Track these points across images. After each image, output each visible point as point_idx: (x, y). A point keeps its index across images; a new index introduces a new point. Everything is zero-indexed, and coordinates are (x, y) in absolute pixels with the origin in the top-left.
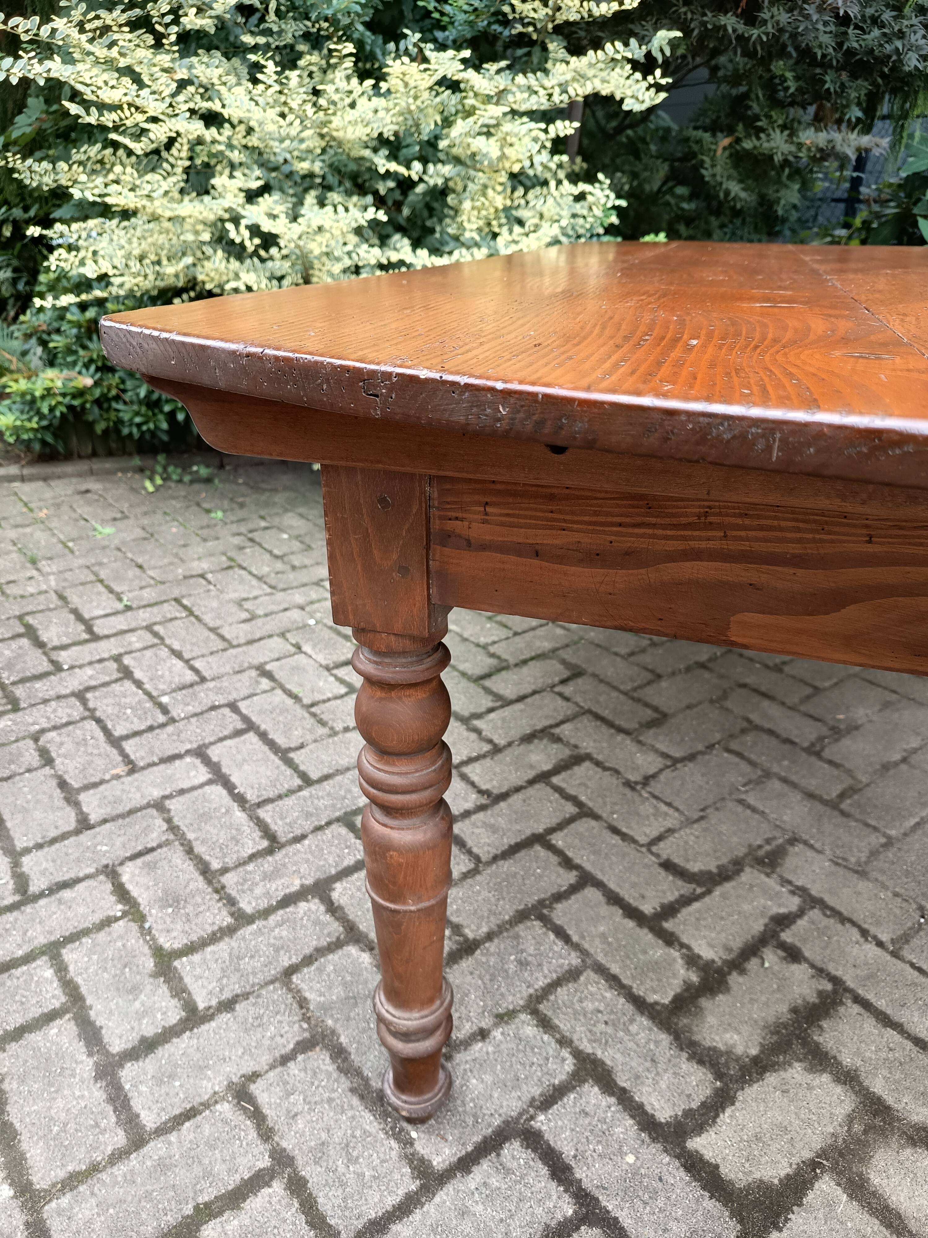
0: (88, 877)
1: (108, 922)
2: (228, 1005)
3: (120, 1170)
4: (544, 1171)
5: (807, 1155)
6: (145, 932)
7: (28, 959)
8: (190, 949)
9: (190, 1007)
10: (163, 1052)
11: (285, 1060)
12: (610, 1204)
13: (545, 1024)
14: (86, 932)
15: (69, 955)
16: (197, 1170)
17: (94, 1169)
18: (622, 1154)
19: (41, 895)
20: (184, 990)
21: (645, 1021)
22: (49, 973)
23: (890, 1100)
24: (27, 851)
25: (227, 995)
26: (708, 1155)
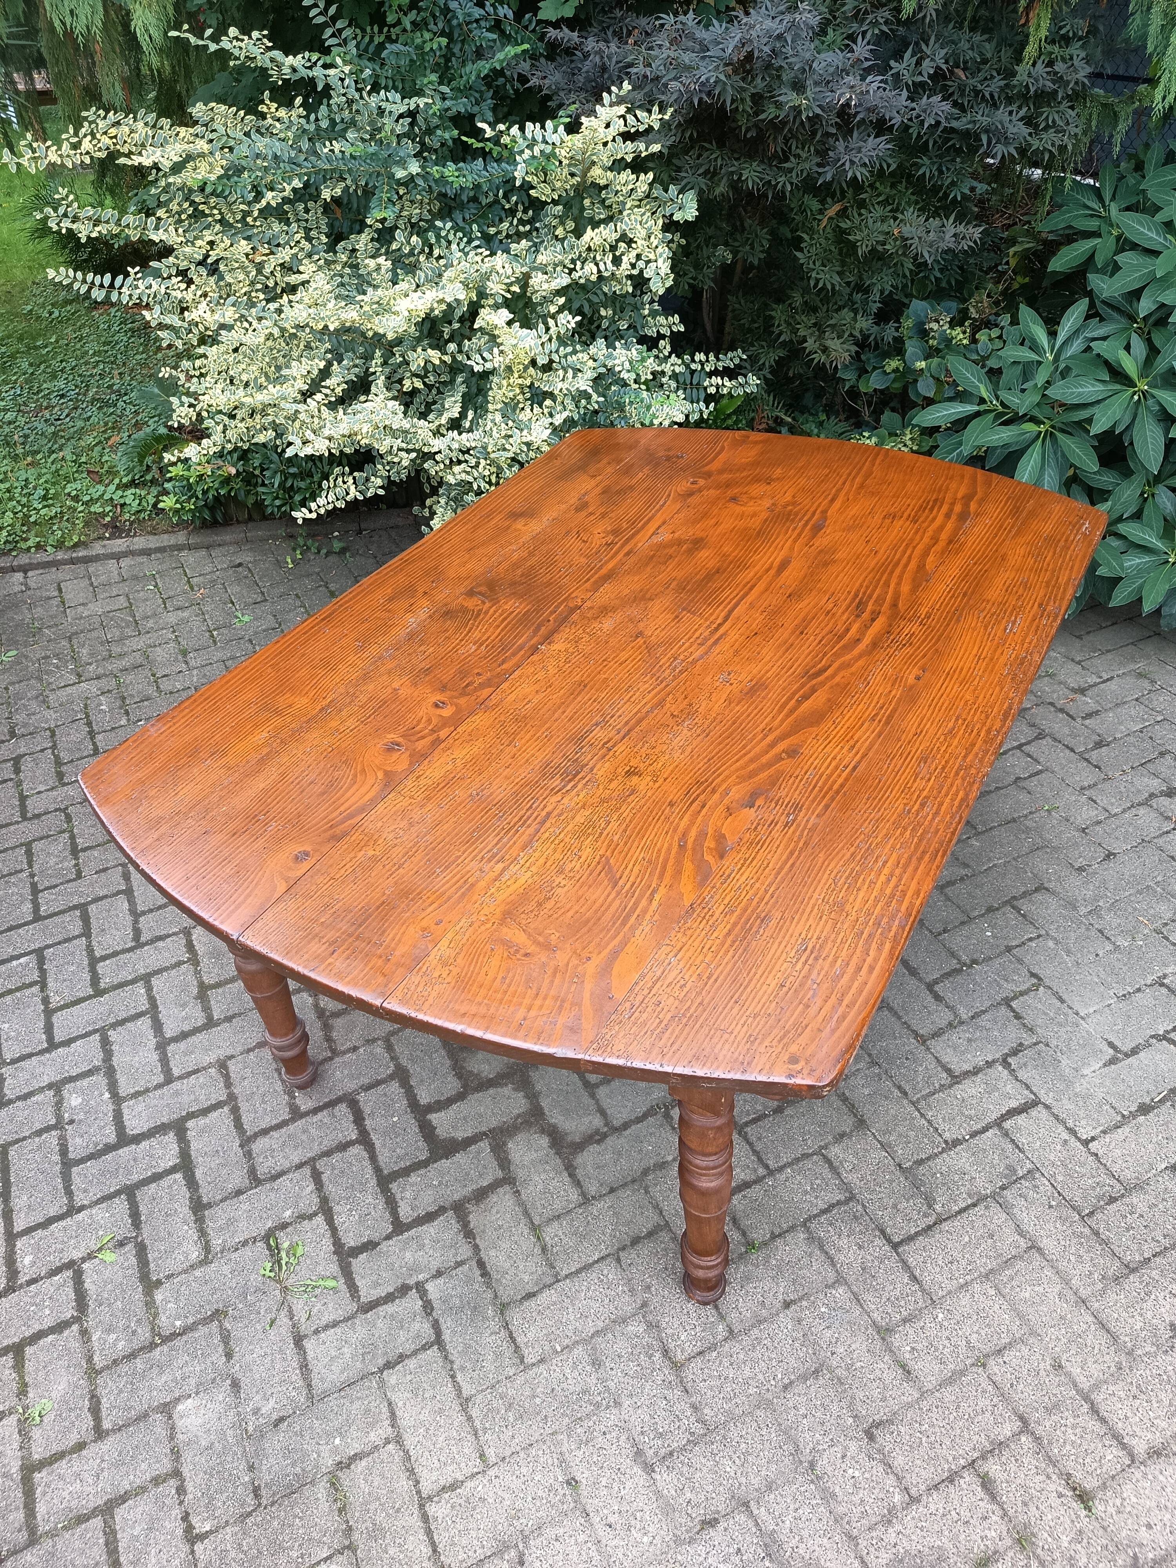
0: (174, 934)
1: (179, 964)
2: (229, 1019)
3: (158, 1092)
4: (351, 1118)
5: (484, 1129)
6: (197, 973)
7: (133, 982)
8: (218, 985)
9: (210, 1018)
10: (191, 1040)
11: (249, 1050)
12: (374, 1137)
13: (389, 1048)
14: (166, 969)
15: (154, 981)
16: (192, 1097)
17: (147, 1090)
18: (393, 1116)
19: (147, 944)
20: (210, 1008)
21: (443, 1053)
22: (143, 991)
23: (546, 1111)
24: (144, 913)
25: (230, 1013)
26: (435, 1123)
